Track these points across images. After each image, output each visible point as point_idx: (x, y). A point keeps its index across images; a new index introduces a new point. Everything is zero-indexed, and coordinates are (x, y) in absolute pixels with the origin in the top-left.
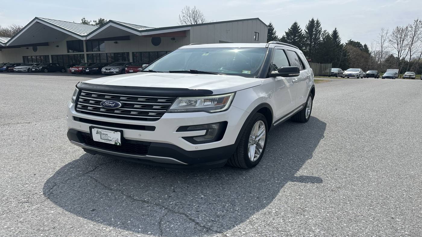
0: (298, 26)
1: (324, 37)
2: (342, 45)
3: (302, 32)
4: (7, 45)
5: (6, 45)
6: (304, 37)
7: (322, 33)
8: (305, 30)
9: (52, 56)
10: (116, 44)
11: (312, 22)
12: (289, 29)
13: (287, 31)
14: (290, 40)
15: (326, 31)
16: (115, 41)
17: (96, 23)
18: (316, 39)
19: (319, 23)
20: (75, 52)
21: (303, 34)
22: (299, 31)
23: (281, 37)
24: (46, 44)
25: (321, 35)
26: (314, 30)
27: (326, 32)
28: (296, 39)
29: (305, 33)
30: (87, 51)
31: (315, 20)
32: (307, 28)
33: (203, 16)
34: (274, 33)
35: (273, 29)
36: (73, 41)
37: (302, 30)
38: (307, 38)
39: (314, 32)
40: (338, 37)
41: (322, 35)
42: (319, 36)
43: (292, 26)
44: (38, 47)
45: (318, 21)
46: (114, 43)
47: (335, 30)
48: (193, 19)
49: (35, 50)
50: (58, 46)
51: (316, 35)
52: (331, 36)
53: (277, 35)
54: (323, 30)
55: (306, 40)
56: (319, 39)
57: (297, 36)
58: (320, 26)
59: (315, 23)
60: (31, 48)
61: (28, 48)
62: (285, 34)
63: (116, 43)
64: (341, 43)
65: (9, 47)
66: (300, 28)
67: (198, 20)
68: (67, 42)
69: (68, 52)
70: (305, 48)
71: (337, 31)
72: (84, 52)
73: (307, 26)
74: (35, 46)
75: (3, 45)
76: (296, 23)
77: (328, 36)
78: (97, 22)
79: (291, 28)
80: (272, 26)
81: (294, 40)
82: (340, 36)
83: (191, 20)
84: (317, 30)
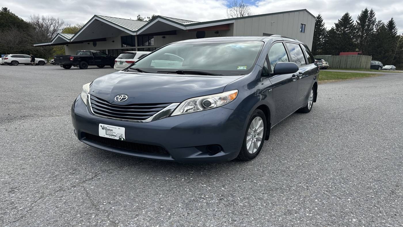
0: (350, 16)
1: (378, 27)
2: (399, 37)
3: (354, 23)
4: (72, 40)
5: (70, 41)
6: (356, 29)
7: (376, 24)
8: (357, 21)
9: (109, 50)
10: (164, 39)
11: (366, 12)
12: (339, 20)
13: (337, 22)
14: (339, 32)
15: (380, 21)
16: (163, 36)
17: (149, 19)
18: (369, 30)
19: (374, 13)
20: (128, 46)
21: (354, 25)
22: (350, 22)
23: (330, 29)
24: (104, 40)
25: (374, 26)
26: (367, 21)
27: (381, 23)
28: (347, 31)
29: (357, 24)
30: (138, 46)
31: (369, 10)
32: (359, 18)
33: (250, 10)
34: (323, 25)
35: (322, 21)
36: (126, 36)
37: (353, 21)
38: (359, 29)
39: (367, 23)
40: (394, 27)
41: (376, 26)
42: (372, 27)
43: (343, 17)
44: (97, 42)
45: (372, 11)
46: (162, 37)
47: (392, 20)
48: (240, 13)
49: (95, 45)
50: (113, 41)
51: (369, 26)
52: (386, 26)
53: (325, 26)
54: (377, 20)
55: (357, 32)
56: (372, 30)
57: (348, 27)
58: (374, 16)
59: (369, 13)
60: (91, 43)
61: (89, 44)
62: (334, 26)
63: (164, 37)
64: (398, 34)
65: (73, 43)
66: (351, 19)
67: (244, 14)
68: (122, 37)
69: (122, 46)
70: (355, 40)
71: (393, 21)
72: (135, 46)
73: (359, 17)
74: (94, 42)
75: (68, 41)
76: (347, 13)
77: (383, 26)
78: (151, 19)
79: (341, 19)
80: (320, 18)
81: (344, 32)
82: (397, 27)
83: (238, 14)
84: (371, 21)
